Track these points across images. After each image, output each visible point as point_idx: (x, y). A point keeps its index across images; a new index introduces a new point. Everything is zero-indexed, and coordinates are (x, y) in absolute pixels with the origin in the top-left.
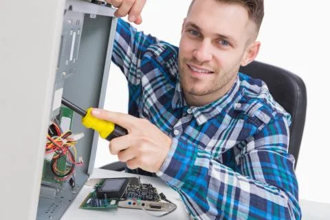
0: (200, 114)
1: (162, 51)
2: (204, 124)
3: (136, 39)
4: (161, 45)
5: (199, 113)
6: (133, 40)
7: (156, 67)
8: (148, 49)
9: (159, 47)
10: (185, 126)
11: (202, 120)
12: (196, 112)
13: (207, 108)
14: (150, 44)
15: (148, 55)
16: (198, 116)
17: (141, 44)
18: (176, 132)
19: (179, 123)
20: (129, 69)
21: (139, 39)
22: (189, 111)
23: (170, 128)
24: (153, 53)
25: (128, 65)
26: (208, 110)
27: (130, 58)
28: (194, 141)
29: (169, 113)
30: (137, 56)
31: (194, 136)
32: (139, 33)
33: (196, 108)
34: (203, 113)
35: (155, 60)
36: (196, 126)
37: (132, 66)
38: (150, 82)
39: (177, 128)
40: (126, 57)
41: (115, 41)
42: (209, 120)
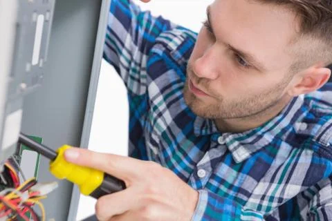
0: (238, 146)
1: (179, 43)
2: (244, 162)
3: (139, 23)
4: (178, 33)
5: (236, 143)
6: (134, 24)
7: (171, 68)
8: (159, 39)
9: (175, 36)
10: (215, 163)
11: (241, 154)
12: (232, 142)
13: (249, 136)
14: (161, 31)
15: (158, 50)
16: (235, 149)
17: (147, 30)
18: (202, 173)
19: (206, 159)
20: (128, 70)
21: (144, 22)
22: (220, 140)
23: (192, 167)
24: (165, 45)
25: (126, 64)
26: (250, 140)
27: (130, 53)
28: (231, 187)
29: (189, 143)
30: (142, 50)
31: (230, 180)
32: (144, 13)
33: (231, 137)
34: (242, 144)
35: (170, 57)
36: (233, 163)
37: (133, 65)
38: (162, 91)
39: (203, 167)
40: (124, 52)
41: (109, 28)
42: (253, 154)
